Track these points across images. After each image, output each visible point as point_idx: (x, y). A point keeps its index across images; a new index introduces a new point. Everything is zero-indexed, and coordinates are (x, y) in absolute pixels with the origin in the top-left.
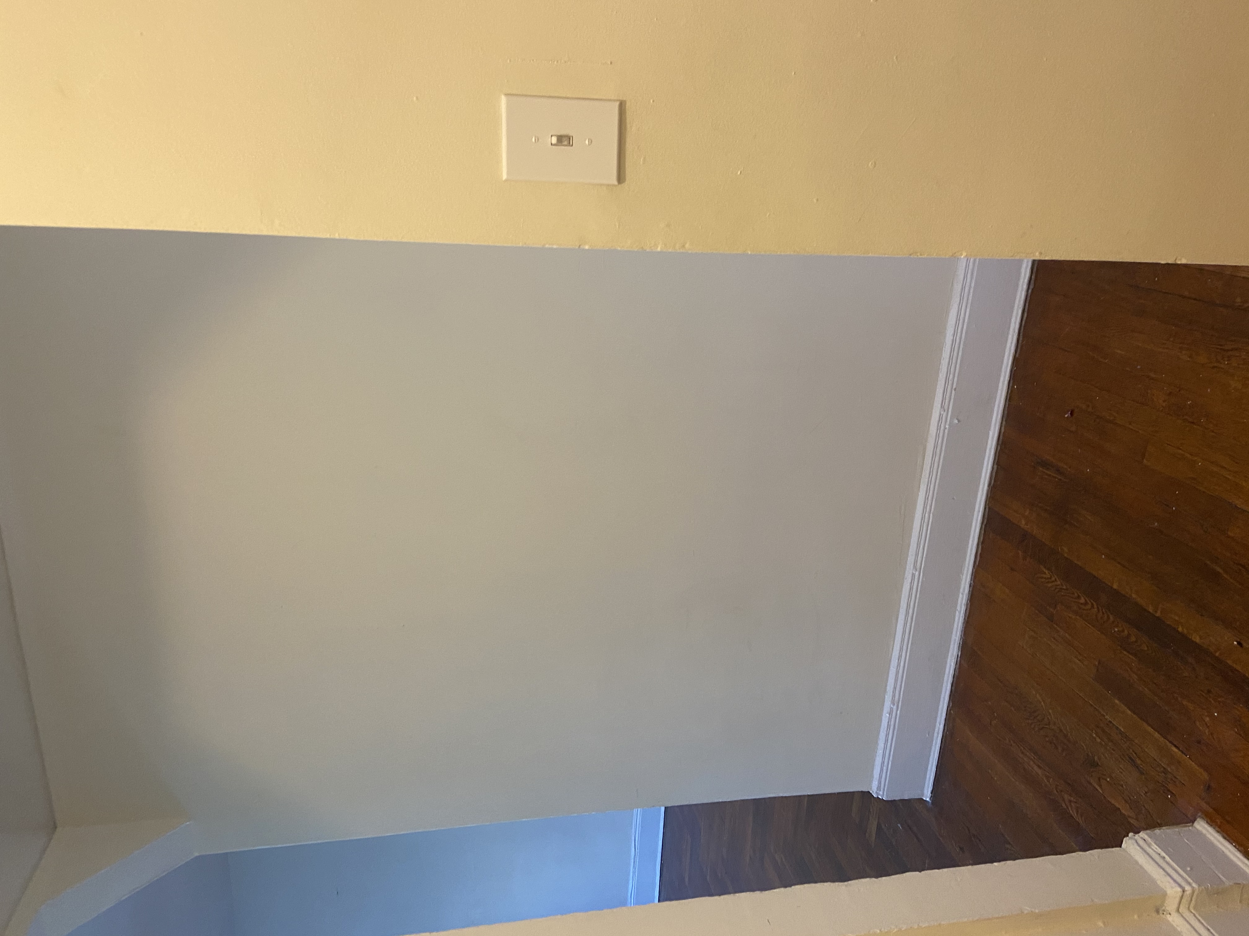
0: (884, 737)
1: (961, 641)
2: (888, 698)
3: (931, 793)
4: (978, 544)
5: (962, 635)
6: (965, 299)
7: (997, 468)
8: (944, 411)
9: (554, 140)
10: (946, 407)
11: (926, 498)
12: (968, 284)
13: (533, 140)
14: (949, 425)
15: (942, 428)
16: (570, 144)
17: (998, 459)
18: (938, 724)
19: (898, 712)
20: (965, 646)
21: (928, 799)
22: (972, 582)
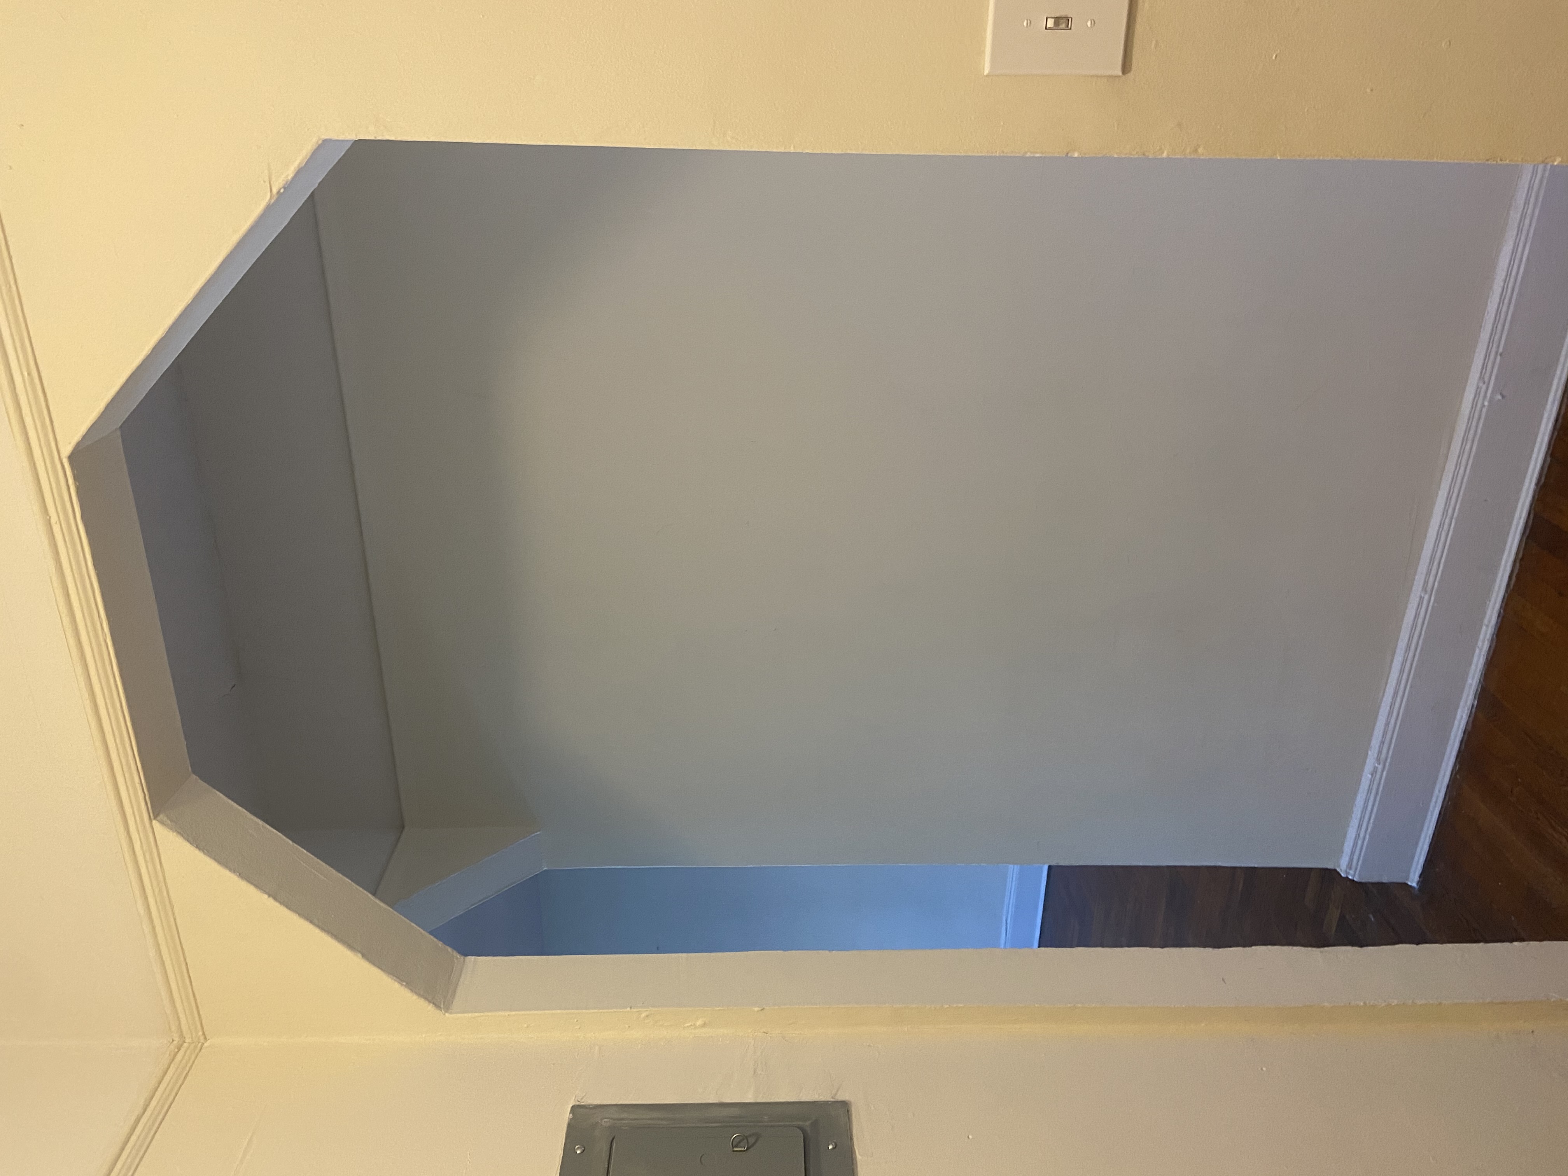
0: (1362, 803)
1: (1480, 686)
2: (1372, 754)
3: (1420, 877)
4: (1515, 561)
5: (1482, 680)
6: (1524, 232)
7: (1551, 461)
8: (1484, 383)
9: (1051, 23)
10: (1486, 379)
11: (1449, 498)
12: (1529, 212)
13: (1025, 24)
14: (1490, 402)
15: (1479, 406)
16: (1068, 28)
17: (1553, 450)
18: (1436, 791)
19: (1385, 773)
20: (1484, 695)
21: (1414, 884)
22: (1502, 611)
